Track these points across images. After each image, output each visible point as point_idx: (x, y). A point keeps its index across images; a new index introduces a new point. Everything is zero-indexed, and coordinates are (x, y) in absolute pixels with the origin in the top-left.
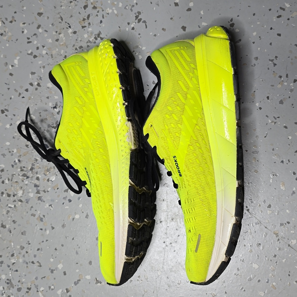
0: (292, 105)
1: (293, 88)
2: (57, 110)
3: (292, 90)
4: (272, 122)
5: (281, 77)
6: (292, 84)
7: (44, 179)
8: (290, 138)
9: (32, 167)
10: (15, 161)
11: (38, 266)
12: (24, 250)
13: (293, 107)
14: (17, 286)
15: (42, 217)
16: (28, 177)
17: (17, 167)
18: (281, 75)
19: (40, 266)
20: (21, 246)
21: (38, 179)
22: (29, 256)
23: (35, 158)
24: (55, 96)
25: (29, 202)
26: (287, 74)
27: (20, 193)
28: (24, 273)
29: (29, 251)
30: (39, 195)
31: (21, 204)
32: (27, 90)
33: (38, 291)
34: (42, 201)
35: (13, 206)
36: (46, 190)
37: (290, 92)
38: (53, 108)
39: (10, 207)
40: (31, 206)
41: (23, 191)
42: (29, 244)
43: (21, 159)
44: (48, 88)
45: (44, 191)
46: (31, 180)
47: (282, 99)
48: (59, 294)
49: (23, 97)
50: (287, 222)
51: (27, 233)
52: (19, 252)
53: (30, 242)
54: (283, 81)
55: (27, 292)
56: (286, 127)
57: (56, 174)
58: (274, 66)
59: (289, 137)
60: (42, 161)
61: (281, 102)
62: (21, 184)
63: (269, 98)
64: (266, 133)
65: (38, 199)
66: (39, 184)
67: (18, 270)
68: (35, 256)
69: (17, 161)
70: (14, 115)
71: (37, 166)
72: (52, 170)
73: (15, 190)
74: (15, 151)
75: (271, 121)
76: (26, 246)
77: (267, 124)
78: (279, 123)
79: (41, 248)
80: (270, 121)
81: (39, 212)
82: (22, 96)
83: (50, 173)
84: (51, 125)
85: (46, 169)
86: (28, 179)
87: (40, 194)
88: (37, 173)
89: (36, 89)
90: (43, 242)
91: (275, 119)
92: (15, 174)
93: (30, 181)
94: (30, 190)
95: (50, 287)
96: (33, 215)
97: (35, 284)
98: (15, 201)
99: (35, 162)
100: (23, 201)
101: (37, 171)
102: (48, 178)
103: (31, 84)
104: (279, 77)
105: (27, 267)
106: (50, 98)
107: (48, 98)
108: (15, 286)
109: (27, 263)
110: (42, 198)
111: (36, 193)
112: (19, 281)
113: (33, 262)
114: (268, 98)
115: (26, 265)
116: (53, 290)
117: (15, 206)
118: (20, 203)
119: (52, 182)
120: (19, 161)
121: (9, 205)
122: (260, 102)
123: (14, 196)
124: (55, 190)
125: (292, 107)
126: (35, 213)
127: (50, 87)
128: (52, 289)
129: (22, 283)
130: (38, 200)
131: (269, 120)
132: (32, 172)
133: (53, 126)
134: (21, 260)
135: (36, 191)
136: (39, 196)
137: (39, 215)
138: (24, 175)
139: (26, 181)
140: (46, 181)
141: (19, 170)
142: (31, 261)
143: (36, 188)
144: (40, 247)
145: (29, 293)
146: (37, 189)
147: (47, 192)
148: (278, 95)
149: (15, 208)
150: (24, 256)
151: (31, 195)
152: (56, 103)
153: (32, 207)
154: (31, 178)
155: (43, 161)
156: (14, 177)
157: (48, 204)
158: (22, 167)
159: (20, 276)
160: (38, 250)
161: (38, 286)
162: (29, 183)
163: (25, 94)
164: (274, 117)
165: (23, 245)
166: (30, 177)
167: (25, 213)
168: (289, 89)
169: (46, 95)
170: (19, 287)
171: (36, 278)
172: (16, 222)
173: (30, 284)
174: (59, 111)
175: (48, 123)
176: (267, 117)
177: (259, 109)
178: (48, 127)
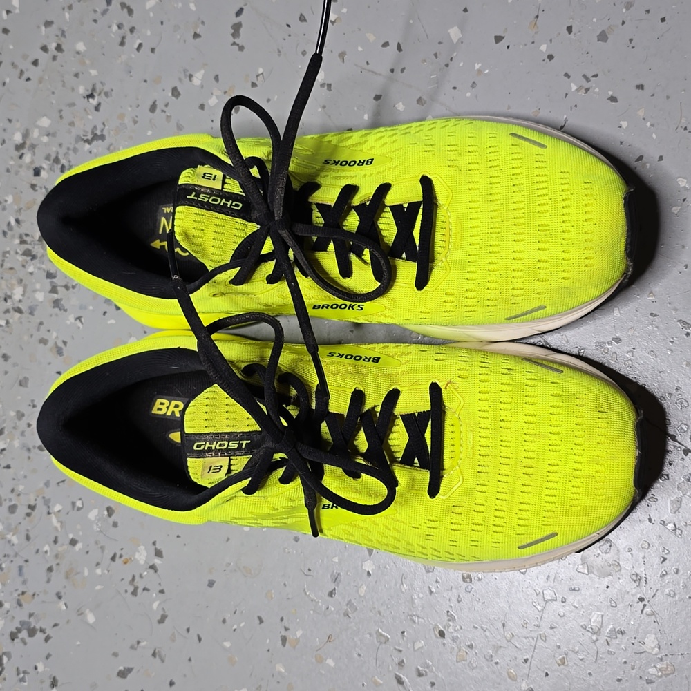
0: (631, 40)
2: (93, 102)
3: (629, 5)
4: (578, 90)
8: (624, 124)
10: (9, 224)
12: (24, 421)
13: (633, 47)
14: (7, 501)
15: (60, 344)
16: (34, 257)
17: (13, 237)
20: (18, 412)
22: (33, 434)
24: (91, 71)
25: (35, 313)
27: (18, 293)
28: (22, 473)
29: (33, 422)
30: (55, 296)
31: (19, 319)
32: (35, 63)
33: (49, 513)
34: (60, 310)
35: (3, 323)
36: (70, 285)
37: (624, 10)
38: (86, 99)
40: (38, 321)
41: (25, 287)
42: (34, 406)
43: (21, 218)
44: (78, 53)
45: (67, 287)
46: (40, 263)
47: (605, 28)
48: (93, 519)
49: (28, 79)
50: (613, 339)
51: (30, 381)
52: (14, 426)
53: (35, 403)
55: (28, 515)
56: (613, 99)
59: (621, 123)
61: (603, 37)
62: (21, 273)
63: (573, 29)
64: (565, 117)
65: (52, 305)
66: (55, 272)
67: (11, 466)
69: (13, 223)
70: (10, 121)
73: (7, 286)
74: (10, 199)
75: (576, 85)
76: (27, 410)
77: (567, 94)
78: (597, 90)
80: (574, 87)
81: (54, 334)
82: (25, 77)
84: (82, 136)
86: (34, 261)
87: (57, 293)
89: (54, 58)
91: (588, 80)
92: (8, 252)
93: (38, 265)
94: (38, 286)
95: (73, 504)
96: (43, 341)
97: (44, 497)
98: (7, 311)
100: (23, 310)
103: (45, 49)
105: (29, 458)
106: (81, 75)
107: (76, 75)
108: (5, 500)
109: (29, 450)
110: (62, 303)
111: (50, 292)
112: (12, 491)
113: (41, 448)
114: (570, 29)
115: (26, 454)
116: (81, 511)
117: (7, 322)
118: (17, 315)
120: (17, 221)
122: (551, 41)
123: (6, 300)
125: (630, 47)
126: (46, 336)
127: (82, 51)
128: (79, 509)
129: (19, 495)
131: (572, 84)
132: (43, 245)
133: (85, 138)
134: (16, 443)
135: (49, 288)
136: (55, 299)
137: (55, 341)
138: (27, 253)
139: (30, 266)
141: (17, 241)
142: (37, 446)
143: (49, 280)
145: (32, 517)
146: (51, 282)
147: (71, 289)
148: (595, 20)
149: (8, 327)
150: (23, 434)
151: (40, 296)
152: (93, 85)
153: (41, 324)
156: (7, 257)
157: (73, 315)
158: (23, 235)
159: (14, 479)
161: (49, 500)
162: (36, 270)
163: (32, 72)
164: (584, 76)
165: (22, 410)
166: (39, 256)
167: (26, 338)
168: (621, 3)
169: (74, 69)
170: (13, 503)
171: (47, 484)
172: (9, 357)
173: (34, 497)
174: (99, 104)
175: (75, 131)
176: (566, 78)
177: (547, 60)
178: (77, 142)
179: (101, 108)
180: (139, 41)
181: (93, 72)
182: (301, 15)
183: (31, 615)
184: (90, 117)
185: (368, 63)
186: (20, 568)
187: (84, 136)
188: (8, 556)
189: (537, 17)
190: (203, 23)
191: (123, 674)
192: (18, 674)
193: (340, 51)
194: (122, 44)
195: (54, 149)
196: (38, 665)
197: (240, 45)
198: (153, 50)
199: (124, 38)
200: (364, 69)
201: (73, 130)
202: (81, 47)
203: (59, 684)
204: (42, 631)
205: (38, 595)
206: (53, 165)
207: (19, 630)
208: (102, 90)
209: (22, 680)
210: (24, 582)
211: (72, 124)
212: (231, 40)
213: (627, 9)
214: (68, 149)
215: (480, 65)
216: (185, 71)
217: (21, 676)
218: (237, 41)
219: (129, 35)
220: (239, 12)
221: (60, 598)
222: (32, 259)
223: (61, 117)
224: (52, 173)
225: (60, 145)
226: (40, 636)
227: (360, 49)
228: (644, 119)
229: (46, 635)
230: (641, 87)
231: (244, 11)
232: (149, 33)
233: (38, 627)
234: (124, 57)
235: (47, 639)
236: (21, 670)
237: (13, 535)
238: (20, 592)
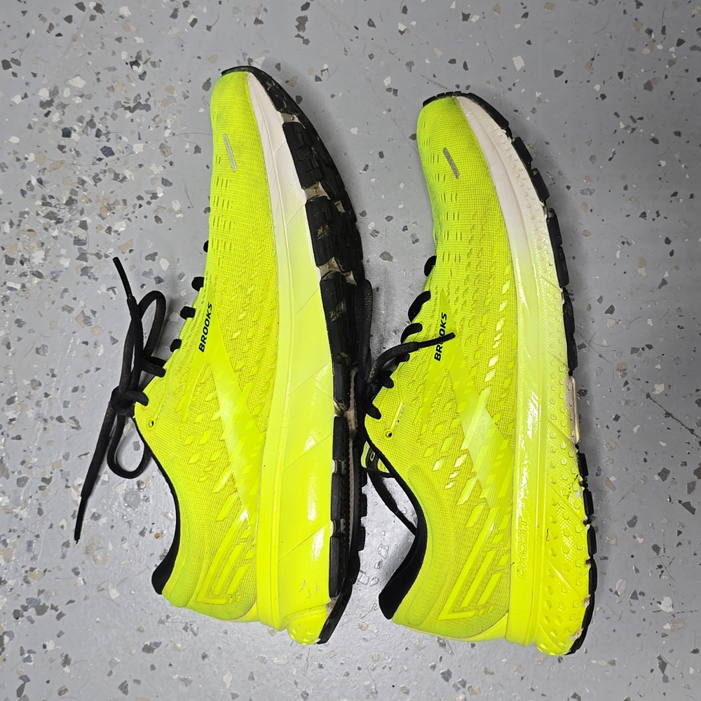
0: (672, 93)
1: (674, 56)
2: (138, 70)
3: (671, 63)
4: (626, 128)
5: (650, 32)
6: (672, 49)
7: (98, 228)
8: (663, 163)
9: (70, 197)
10: (29, 183)
11: (73, 428)
12: (41, 390)
13: (673, 99)
14: (16, 473)
15: (88, 313)
16: (59, 221)
17: (34, 197)
18: (652, 28)
19: (78, 428)
20: (33, 381)
21: (83, 225)
22: (51, 404)
23: (79, 178)
24: (136, 38)
25: (58, 279)
26: (665, 27)
27: (38, 256)
28: (36, 444)
29: (52, 392)
30: (85, 264)
31: (38, 284)
32: (69, 19)
33: (67, 487)
34: (89, 277)
35: (18, 287)
36: (102, 253)
37: (667, 66)
38: (129, 65)
39: (11, 289)
40: (63, 288)
41: (47, 251)
42: (54, 376)
43: (43, 178)
44: (122, 17)
45: (98, 256)
46: (66, 228)
47: (650, 79)
48: (120, 493)
49: (59, 35)
50: (646, 346)
51: (48, 350)
52: (27, 395)
53: (55, 373)
54: (654, 41)
55: (41, 488)
56: (655, 141)
57: (129, 216)
58: (637, 8)
59: (661, 162)
60: (95, 185)
61: (649, 86)
62: (42, 236)
63: (624, 75)
64: (613, 150)
65: (80, 273)
66: (84, 239)
67: (22, 437)
68: (66, 404)
69: (34, 182)
70: (35, 75)
71: (84, 195)
72: (119, 207)
73: (25, 249)
74: (32, 158)
75: (624, 124)
76: (44, 380)
77: (616, 131)
78: (642, 131)
79: (83, 387)
80: (622, 126)
81: (82, 303)
82: (55, 31)
83: (113, 213)
84: (122, 102)
85: (105, 204)
86: (59, 225)
87: (86, 261)
88: (82, 212)
89: (93, 18)
90: (88, 371)
91: (634, 121)
92: (27, 213)
93: (64, 230)
94: (63, 252)
96: (69, 310)
97: (61, 471)
98: (24, 275)
99: (78, 187)
100: (44, 275)
101: (83, 209)
102: (108, 226)
103: (81, 7)
104: (646, 31)
105: (45, 429)
106: (123, 40)
107: (119, 40)
108: (13, 472)
109: (45, 420)
110: (92, 271)
111: (78, 259)
112: (23, 463)
113: (60, 419)
114: (621, 75)
115: (42, 425)
116: (106, 485)
117: (23, 286)
118: (36, 280)
119: (119, 234)
120: (40, 181)
121: (10, 284)
122: (604, 82)
123: (22, 263)
124: (123, 253)
125: (671, 99)
126: (72, 304)
127: (127, 16)
128: (104, 483)
129: (31, 467)
130: (81, 275)
131: (621, 123)
132: (71, 209)
133: (126, 105)
134: (31, 414)
135: (78, 255)
136: (84, 266)
137: (81, 309)
138: (50, 216)
139: (54, 229)
140: (103, 232)
141: (39, 202)
142: (55, 417)
143: (77, 247)
144: (79, 384)
145: (45, 490)
146: (80, 249)
147: (103, 258)
148: (642, 70)
149: (24, 291)
150: (38, 404)
151: (66, 263)
152: (138, 53)
153: (66, 290)
154: (67, 222)
155: (98, 184)
156: (25, 218)
157: (104, 285)
158: (47, 196)
159: (25, 451)
160: (75, 390)
161: (68, 473)
162: (62, 235)
163: (63, 27)
164: (631, 117)
165: (38, 379)
166: (65, 220)
167: (47, 305)
168: (665, 59)
169: (115, 33)
170: (23, 475)
171: (66, 457)
172: (25, 323)
173: (50, 470)
174: (145, 73)
175: (114, 97)
176: (616, 117)
177: (600, 99)
178: (116, 108)
179: (147, 77)
180: (193, 17)
181: (139, 40)
182: (370, 20)
183: (40, 592)
184: (134, 85)
185: (434, 76)
186: (30, 544)
187: (125, 102)
188: (15, 531)
189: (593, 59)
190: (266, 10)
191: (148, 649)
192: (22, 654)
193: (408, 61)
194: (174, 16)
195: (89, 112)
196: (46, 643)
197: (305, 38)
198: (209, 28)
199: (176, 10)
200: (431, 81)
201: (111, 94)
202: (125, 11)
203: (72, 662)
204: (54, 608)
205: (50, 571)
206: (87, 129)
207: (25, 608)
208: (149, 59)
209: (28, 660)
210: (34, 558)
211: (112, 89)
212: (296, 32)
213: (670, 66)
214: (106, 114)
215: (540, 94)
216: (244, 54)
217: (26, 655)
218: (301, 33)
219: (182, 9)
220: (306, 7)
221: (77, 574)
222: (56, 223)
223: (98, 80)
224: (85, 136)
225: (96, 108)
226: (51, 614)
227: (427, 61)
228: (680, 161)
229: (59, 612)
230: (678, 134)
231: (311, 6)
232: (205, 10)
233: (49, 604)
234: (175, 30)
235: (60, 616)
236: (26, 650)
237: (21, 509)
238: (27, 568)
